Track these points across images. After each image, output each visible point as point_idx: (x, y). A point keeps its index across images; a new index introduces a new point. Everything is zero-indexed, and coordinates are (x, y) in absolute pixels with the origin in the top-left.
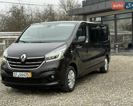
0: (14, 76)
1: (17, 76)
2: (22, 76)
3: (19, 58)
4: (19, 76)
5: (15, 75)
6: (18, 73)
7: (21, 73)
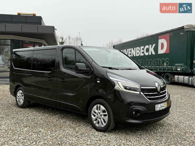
0: (156, 110)
1: (158, 109)
2: (162, 108)
3: (155, 88)
4: (160, 109)
5: (157, 108)
6: (159, 106)
7: (161, 104)
